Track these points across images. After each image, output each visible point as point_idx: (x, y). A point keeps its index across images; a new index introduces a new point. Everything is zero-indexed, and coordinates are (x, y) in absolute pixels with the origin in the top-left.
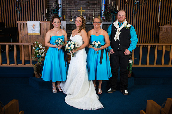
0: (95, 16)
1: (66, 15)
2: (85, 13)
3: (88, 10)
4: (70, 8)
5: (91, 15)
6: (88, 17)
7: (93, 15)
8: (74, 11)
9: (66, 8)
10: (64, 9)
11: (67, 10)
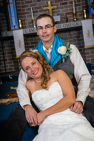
0: (78, 14)
1: (24, 21)
2: (59, 12)
3: (63, 4)
4: (29, 7)
5: (69, 13)
6: (64, 18)
7: (72, 13)
8: (37, 12)
9: (23, 7)
10: (20, 10)
11: (24, 10)
